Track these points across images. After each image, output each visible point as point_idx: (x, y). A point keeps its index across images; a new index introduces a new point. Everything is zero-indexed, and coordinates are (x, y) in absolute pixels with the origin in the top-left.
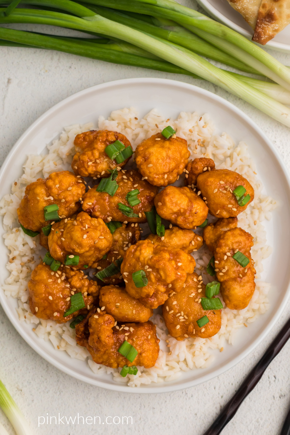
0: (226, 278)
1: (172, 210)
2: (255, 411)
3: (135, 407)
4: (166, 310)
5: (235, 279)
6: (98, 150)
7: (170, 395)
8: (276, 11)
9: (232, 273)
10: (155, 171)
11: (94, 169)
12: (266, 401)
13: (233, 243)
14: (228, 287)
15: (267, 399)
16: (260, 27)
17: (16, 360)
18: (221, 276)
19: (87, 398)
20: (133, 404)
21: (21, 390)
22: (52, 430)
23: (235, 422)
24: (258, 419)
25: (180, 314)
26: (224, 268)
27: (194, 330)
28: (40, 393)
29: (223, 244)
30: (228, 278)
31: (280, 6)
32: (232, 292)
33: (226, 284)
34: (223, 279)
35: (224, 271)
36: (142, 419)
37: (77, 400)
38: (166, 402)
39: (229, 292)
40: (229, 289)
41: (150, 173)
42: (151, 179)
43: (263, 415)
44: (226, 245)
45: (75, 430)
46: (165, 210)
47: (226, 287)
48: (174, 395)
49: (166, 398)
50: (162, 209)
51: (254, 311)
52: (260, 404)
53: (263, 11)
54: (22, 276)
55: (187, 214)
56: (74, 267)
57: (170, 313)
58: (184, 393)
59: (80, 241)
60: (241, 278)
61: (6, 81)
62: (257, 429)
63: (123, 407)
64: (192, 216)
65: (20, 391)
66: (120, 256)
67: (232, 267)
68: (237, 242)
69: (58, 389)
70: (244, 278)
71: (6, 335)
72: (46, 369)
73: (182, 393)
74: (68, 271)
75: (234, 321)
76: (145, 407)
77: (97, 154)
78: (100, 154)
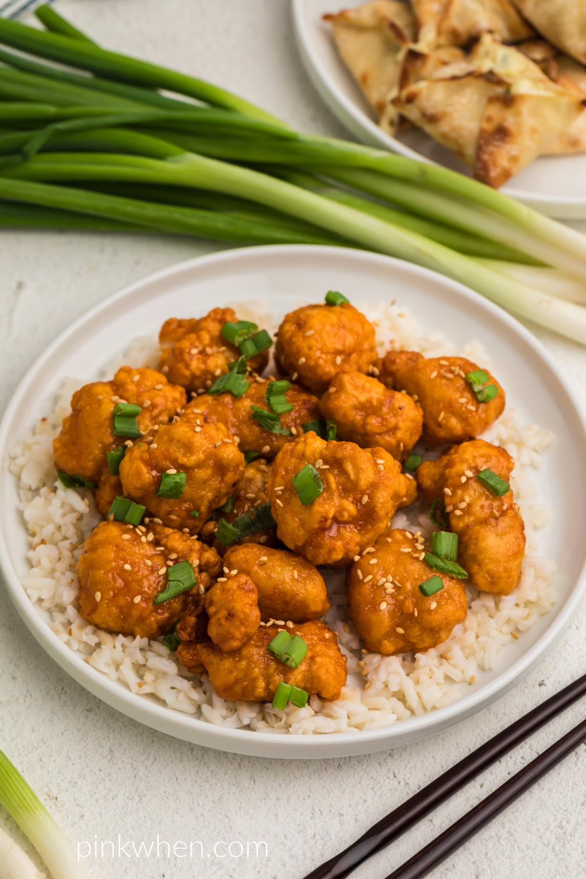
0: (467, 520)
1: (357, 398)
2: (554, 807)
3: (302, 814)
4: (358, 577)
5: (484, 522)
6: (209, 332)
7: (373, 789)
8: (510, 122)
9: (478, 508)
10: (319, 345)
11: (202, 367)
12: (572, 788)
13: (474, 457)
14: (474, 536)
15: (576, 784)
16: (485, 152)
17: (45, 743)
18: (460, 517)
19: (198, 804)
20: (296, 810)
21: (56, 798)
22: (126, 869)
23: (515, 830)
24: (561, 822)
25: (385, 580)
26: (463, 500)
27: (416, 609)
28: (97, 801)
29: (457, 460)
30: (472, 518)
31: (518, 114)
32: (483, 544)
33: (470, 532)
34: (463, 522)
35: (463, 505)
36: (317, 837)
37: (178, 809)
38: (365, 801)
39: (476, 544)
40: (476, 539)
41: (310, 348)
42: (312, 363)
43: (570, 814)
44: (463, 461)
45: (175, 865)
46: (343, 397)
47: (470, 538)
48: (381, 787)
49: (365, 794)
50: (338, 398)
51: (528, 604)
52: (561, 794)
53: (489, 127)
54: (61, 566)
55: (385, 410)
56: (172, 515)
57: (366, 580)
58: (403, 783)
59: (188, 437)
60: (497, 519)
61: (14, 285)
62: (562, 840)
63: (276, 816)
64: (395, 415)
65: (54, 800)
66: (259, 501)
67: (477, 498)
68: (482, 456)
69: (136, 792)
70: (501, 519)
71: (21, 700)
72: (109, 757)
73: (397, 783)
74: (158, 529)
75: (492, 622)
76: (322, 813)
77: (206, 338)
78: (212, 339)
